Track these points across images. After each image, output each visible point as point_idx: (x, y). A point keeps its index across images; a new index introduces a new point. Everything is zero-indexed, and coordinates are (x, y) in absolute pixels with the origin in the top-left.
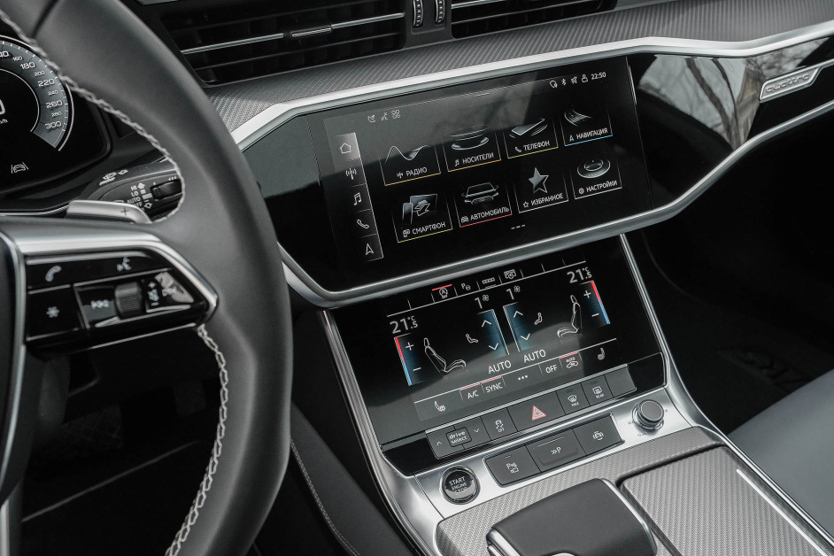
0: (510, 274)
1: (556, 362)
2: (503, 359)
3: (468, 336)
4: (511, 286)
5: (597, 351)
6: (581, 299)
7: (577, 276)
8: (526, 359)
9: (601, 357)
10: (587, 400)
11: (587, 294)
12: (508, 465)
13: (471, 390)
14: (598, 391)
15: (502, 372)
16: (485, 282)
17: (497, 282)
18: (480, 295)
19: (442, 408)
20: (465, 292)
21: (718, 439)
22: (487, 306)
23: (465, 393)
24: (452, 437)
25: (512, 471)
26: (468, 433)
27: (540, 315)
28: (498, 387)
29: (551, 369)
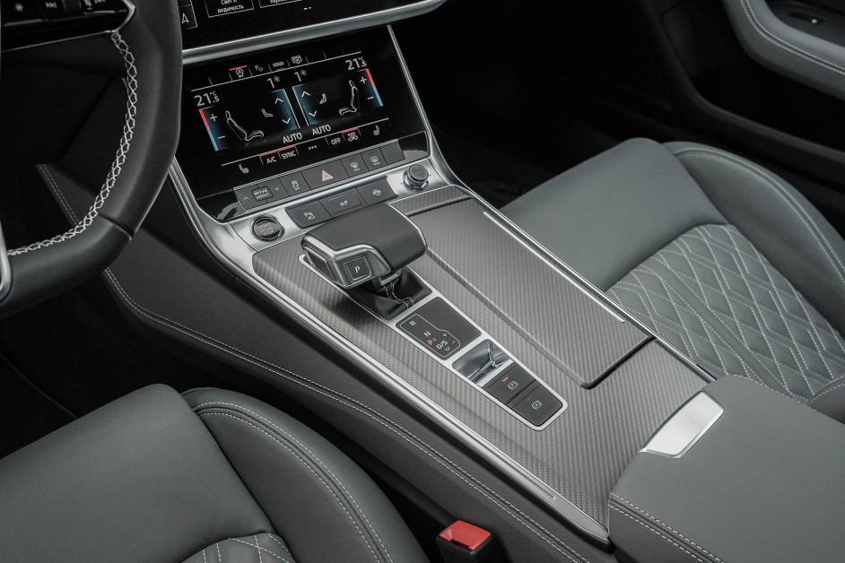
0: (297, 59)
1: (339, 135)
2: (295, 131)
3: (263, 111)
4: (299, 70)
5: (373, 127)
6: (358, 84)
7: (354, 64)
8: (315, 132)
9: (376, 133)
10: (367, 167)
11: (363, 80)
12: (306, 214)
13: (269, 156)
14: (375, 160)
15: (294, 142)
16: (275, 65)
17: (286, 66)
18: (272, 76)
19: (246, 171)
20: (259, 73)
21: (467, 194)
22: (278, 86)
23: (265, 158)
24: (256, 193)
25: (310, 218)
26: (270, 190)
27: (324, 95)
28: (291, 154)
29: (336, 141)
